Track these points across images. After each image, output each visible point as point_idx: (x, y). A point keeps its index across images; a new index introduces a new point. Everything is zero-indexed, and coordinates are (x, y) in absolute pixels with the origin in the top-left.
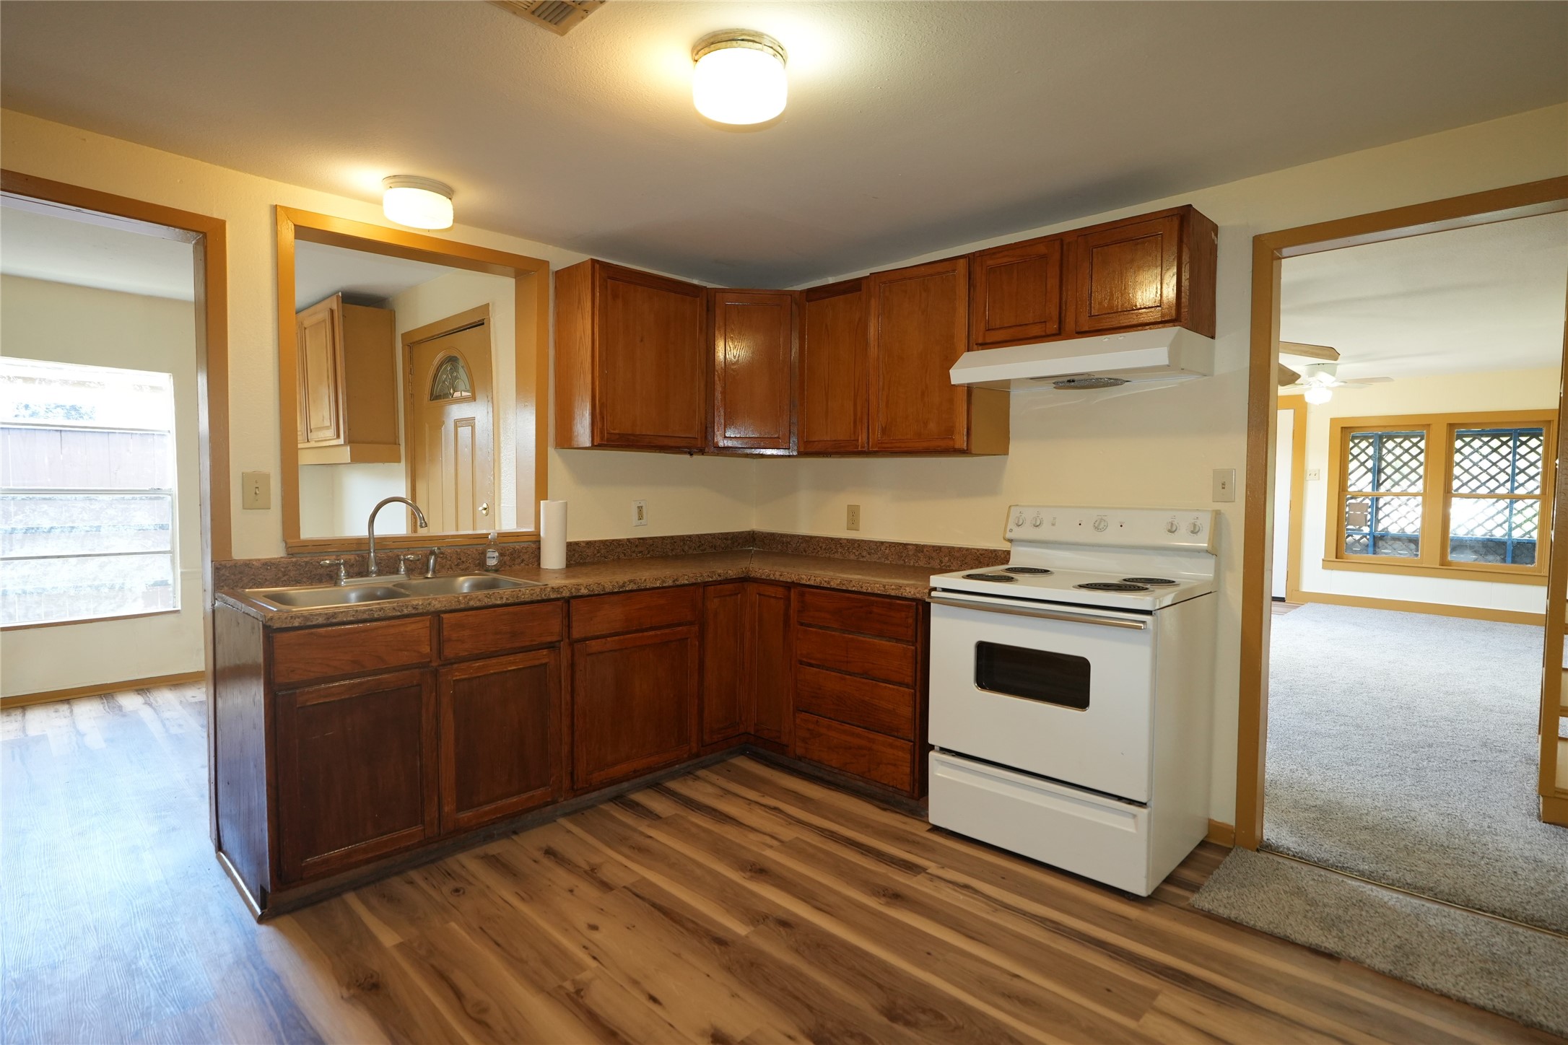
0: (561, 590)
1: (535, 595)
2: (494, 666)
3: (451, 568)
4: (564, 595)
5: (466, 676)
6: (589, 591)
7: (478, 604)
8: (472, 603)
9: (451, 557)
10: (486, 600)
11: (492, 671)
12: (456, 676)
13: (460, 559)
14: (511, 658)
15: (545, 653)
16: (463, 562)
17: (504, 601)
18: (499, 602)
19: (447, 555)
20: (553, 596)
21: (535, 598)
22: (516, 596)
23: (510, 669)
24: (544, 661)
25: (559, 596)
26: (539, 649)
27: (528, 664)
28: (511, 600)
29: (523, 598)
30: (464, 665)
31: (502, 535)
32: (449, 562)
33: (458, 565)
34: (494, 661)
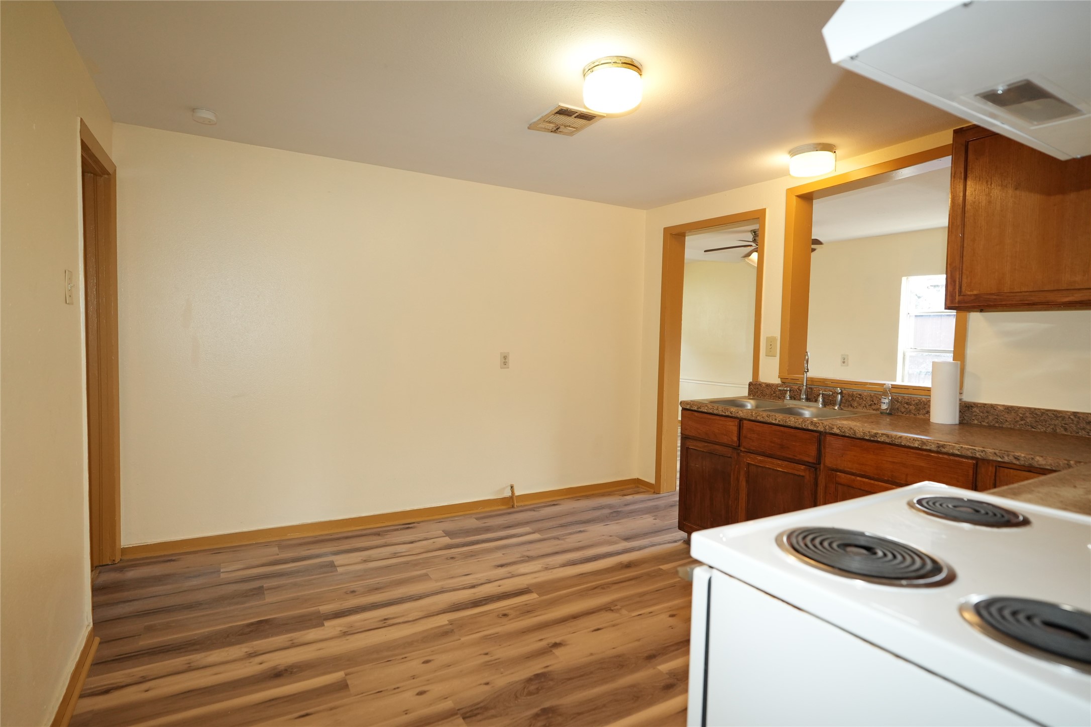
0: (817, 425)
1: (798, 423)
2: (770, 463)
3: (866, 407)
4: (819, 429)
5: (753, 463)
6: (841, 431)
7: (762, 420)
8: (759, 418)
9: (866, 399)
10: (767, 418)
11: (767, 466)
12: (748, 460)
13: (873, 401)
14: (779, 462)
15: (802, 468)
16: (875, 404)
17: (777, 422)
18: (774, 422)
19: (863, 396)
20: (811, 427)
21: (797, 425)
22: (785, 420)
23: (778, 469)
24: (802, 474)
25: (815, 429)
26: (799, 464)
27: (790, 471)
28: (781, 423)
29: (789, 423)
30: (752, 456)
31: (894, 387)
32: (865, 402)
33: (871, 405)
34: (770, 460)
